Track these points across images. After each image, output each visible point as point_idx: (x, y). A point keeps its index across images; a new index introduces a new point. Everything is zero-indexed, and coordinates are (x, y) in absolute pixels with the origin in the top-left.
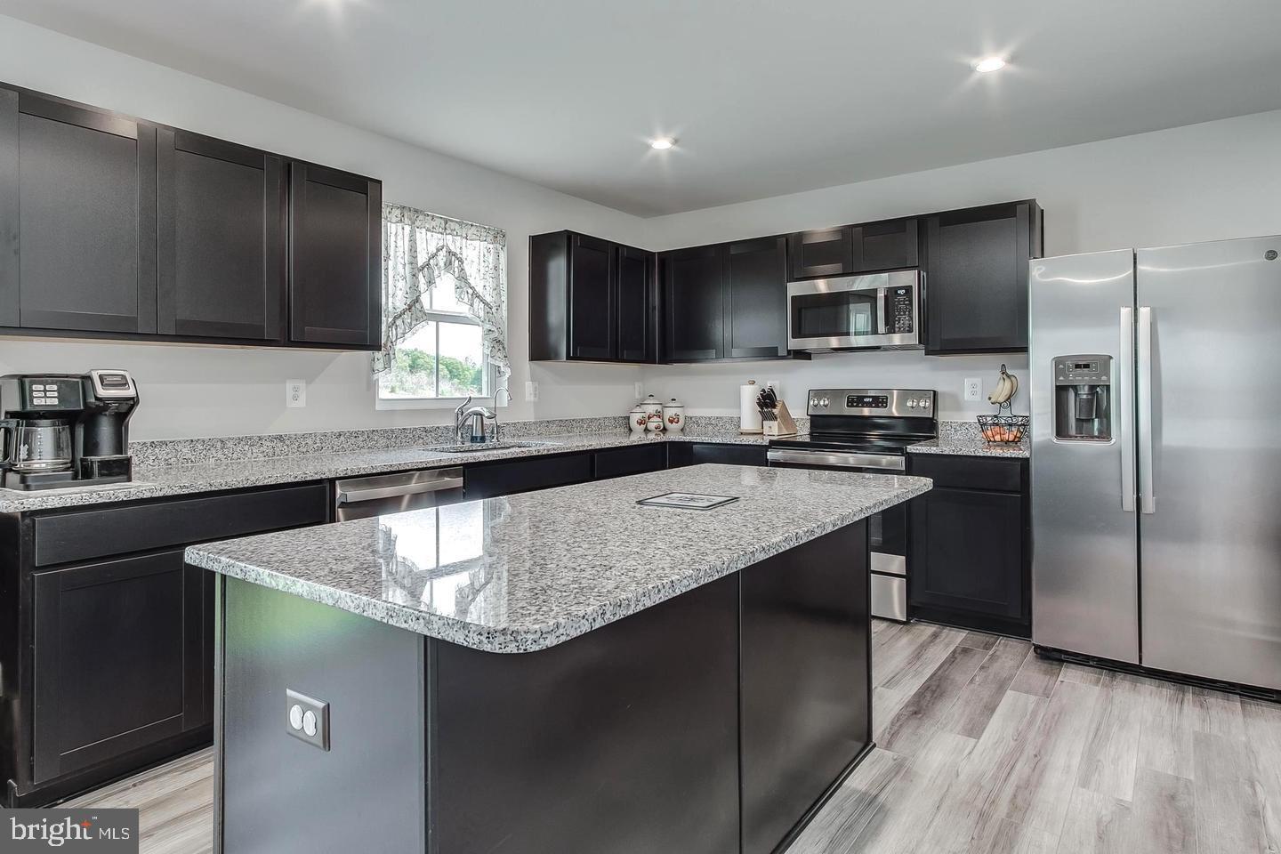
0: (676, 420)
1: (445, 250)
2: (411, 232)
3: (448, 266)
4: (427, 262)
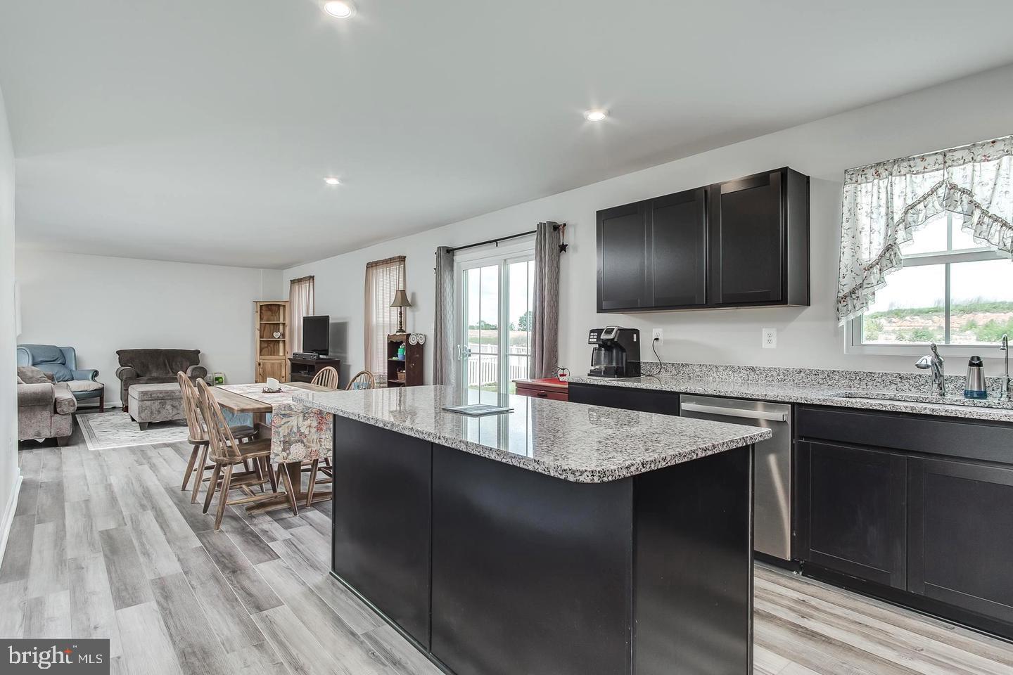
1: (944, 185)
2: (889, 184)
3: (944, 203)
4: (912, 206)
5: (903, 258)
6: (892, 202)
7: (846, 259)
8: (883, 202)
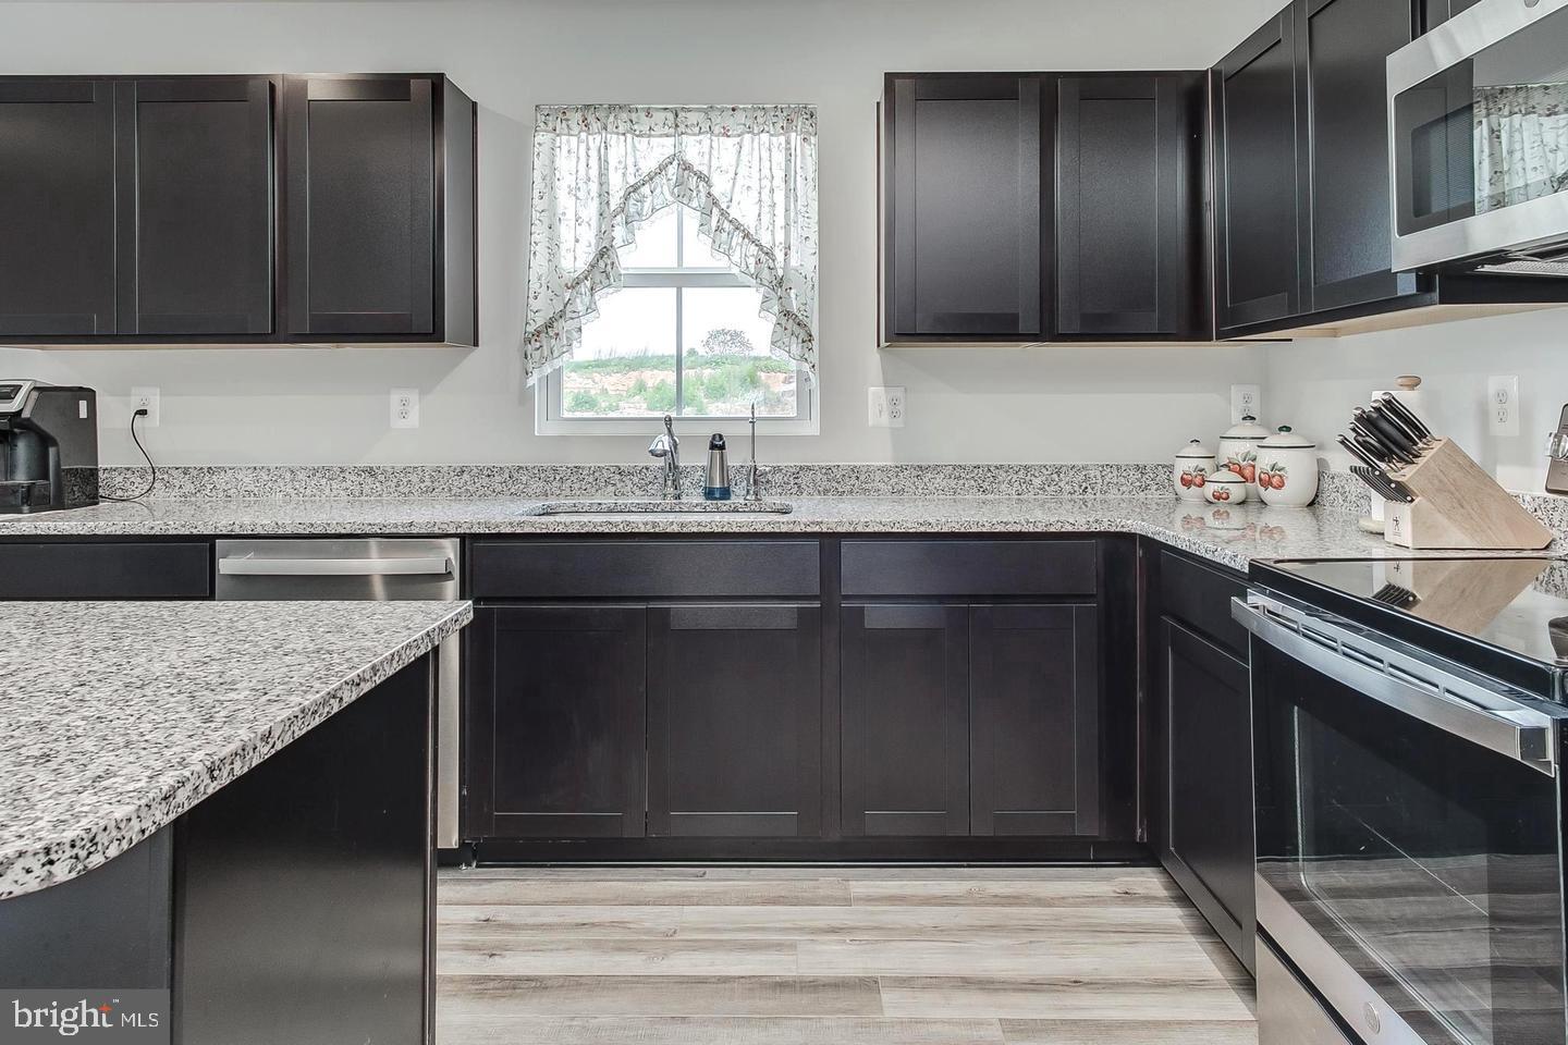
1: (675, 163)
2: (603, 145)
3: (676, 190)
4: (635, 188)
5: (623, 272)
6: (606, 175)
7: (539, 265)
8: (594, 172)
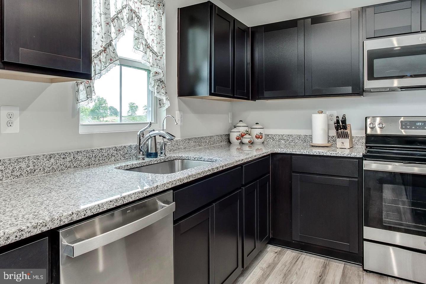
0: (261, 137)
